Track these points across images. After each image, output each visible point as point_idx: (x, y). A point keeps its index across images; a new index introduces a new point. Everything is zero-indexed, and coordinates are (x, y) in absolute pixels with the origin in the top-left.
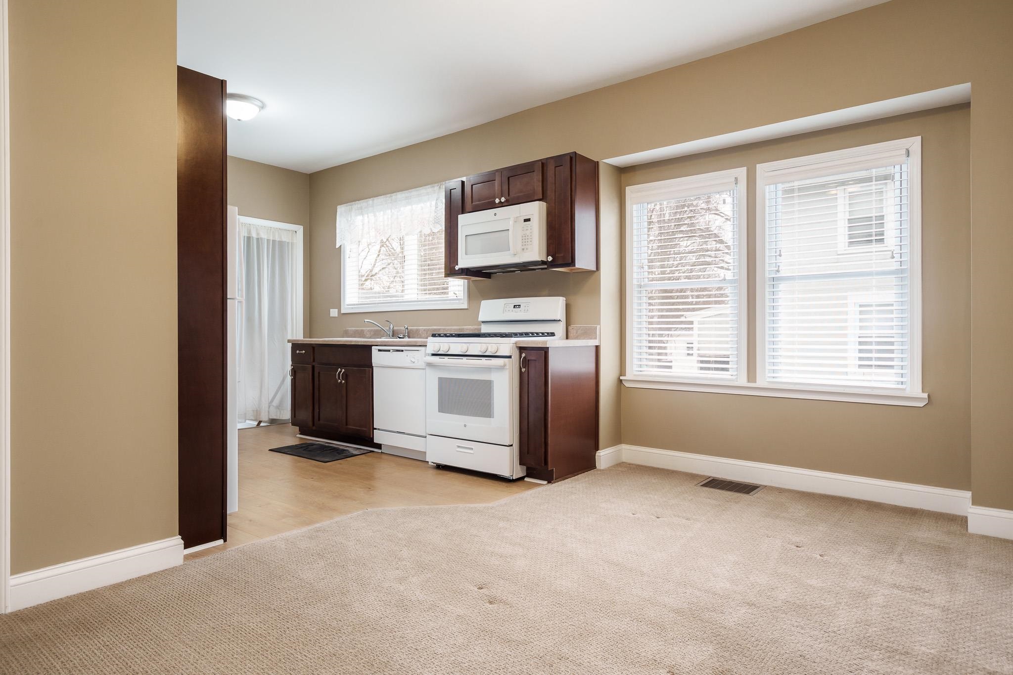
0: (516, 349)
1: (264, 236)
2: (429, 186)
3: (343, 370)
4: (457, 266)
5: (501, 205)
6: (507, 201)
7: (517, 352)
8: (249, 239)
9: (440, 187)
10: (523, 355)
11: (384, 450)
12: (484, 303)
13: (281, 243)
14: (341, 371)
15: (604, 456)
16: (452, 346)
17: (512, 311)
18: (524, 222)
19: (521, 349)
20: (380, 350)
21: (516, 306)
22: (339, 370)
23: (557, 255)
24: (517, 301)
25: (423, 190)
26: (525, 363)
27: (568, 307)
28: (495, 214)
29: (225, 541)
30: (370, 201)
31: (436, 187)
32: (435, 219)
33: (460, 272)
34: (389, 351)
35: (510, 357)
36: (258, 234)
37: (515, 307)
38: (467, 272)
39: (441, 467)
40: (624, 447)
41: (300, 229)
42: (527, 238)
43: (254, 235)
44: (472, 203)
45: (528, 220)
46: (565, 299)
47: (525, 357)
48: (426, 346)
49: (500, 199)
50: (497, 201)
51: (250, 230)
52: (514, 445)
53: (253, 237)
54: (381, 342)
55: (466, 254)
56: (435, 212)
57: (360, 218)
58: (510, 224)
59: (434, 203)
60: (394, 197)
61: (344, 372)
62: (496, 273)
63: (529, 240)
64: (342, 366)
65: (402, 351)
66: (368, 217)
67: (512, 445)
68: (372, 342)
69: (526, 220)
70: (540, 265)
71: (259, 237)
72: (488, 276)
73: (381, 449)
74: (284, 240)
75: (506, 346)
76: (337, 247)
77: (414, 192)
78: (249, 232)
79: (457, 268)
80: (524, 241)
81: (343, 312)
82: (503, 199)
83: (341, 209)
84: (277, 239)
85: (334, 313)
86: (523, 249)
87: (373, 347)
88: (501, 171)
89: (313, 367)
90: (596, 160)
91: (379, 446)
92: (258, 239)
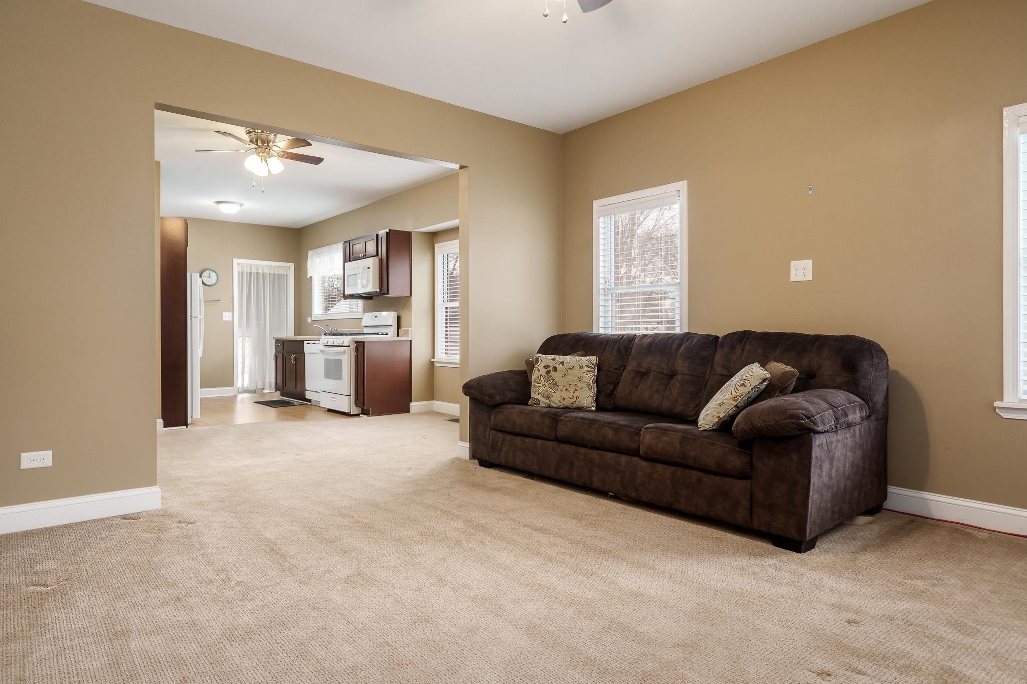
0: (353, 342)
1: (267, 271)
5: (362, 258)
7: (353, 344)
8: (257, 274)
9: (342, 243)
10: (356, 345)
11: (312, 403)
13: (279, 276)
14: (293, 356)
15: (414, 406)
17: (374, 320)
18: (367, 269)
20: (307, 343)
23: (381, 288)
24: (376, 314)
25: (338, 245)
26: (357, 349)
27: (399, 318)
28: (358, 264)
29: (187, 427)
30: (322, 249)
34: (309, 344)
35: (349, 346)
36: (263, 270)
37: (375, 317)
39: (330, 410)
40: (435, 402)
41: (292, 265)
42: (368, 278)
43: (260, 271)
44: (352, 256)
45: (369, 268)
46: (397, 312)
47: (357, 347)
48: (322, 340)
52: (352, 396)
55: (348, 286)
56: (339, 259)
57: (318, 259)
59: (341, 253)
64: (294, 353)
65: (315, 343)
67: (350, 395)
70: (374, 294)
73: (311, 402)
74: (281, 273)
75: (346, 340)
76: (308, 277)
78: (257, 269)
79: (346, 294)
80: (367, 280)
81: (312, 320)
82: (363, 255)
83: (310, 253)
84: (276, 273)
85: (309, 320)
86: (367, 285)
87: (305, 341)
88: (363, 238)
89: (283, 354)
90: (409, 231)
91: (310, 401)
92: (263, 273)
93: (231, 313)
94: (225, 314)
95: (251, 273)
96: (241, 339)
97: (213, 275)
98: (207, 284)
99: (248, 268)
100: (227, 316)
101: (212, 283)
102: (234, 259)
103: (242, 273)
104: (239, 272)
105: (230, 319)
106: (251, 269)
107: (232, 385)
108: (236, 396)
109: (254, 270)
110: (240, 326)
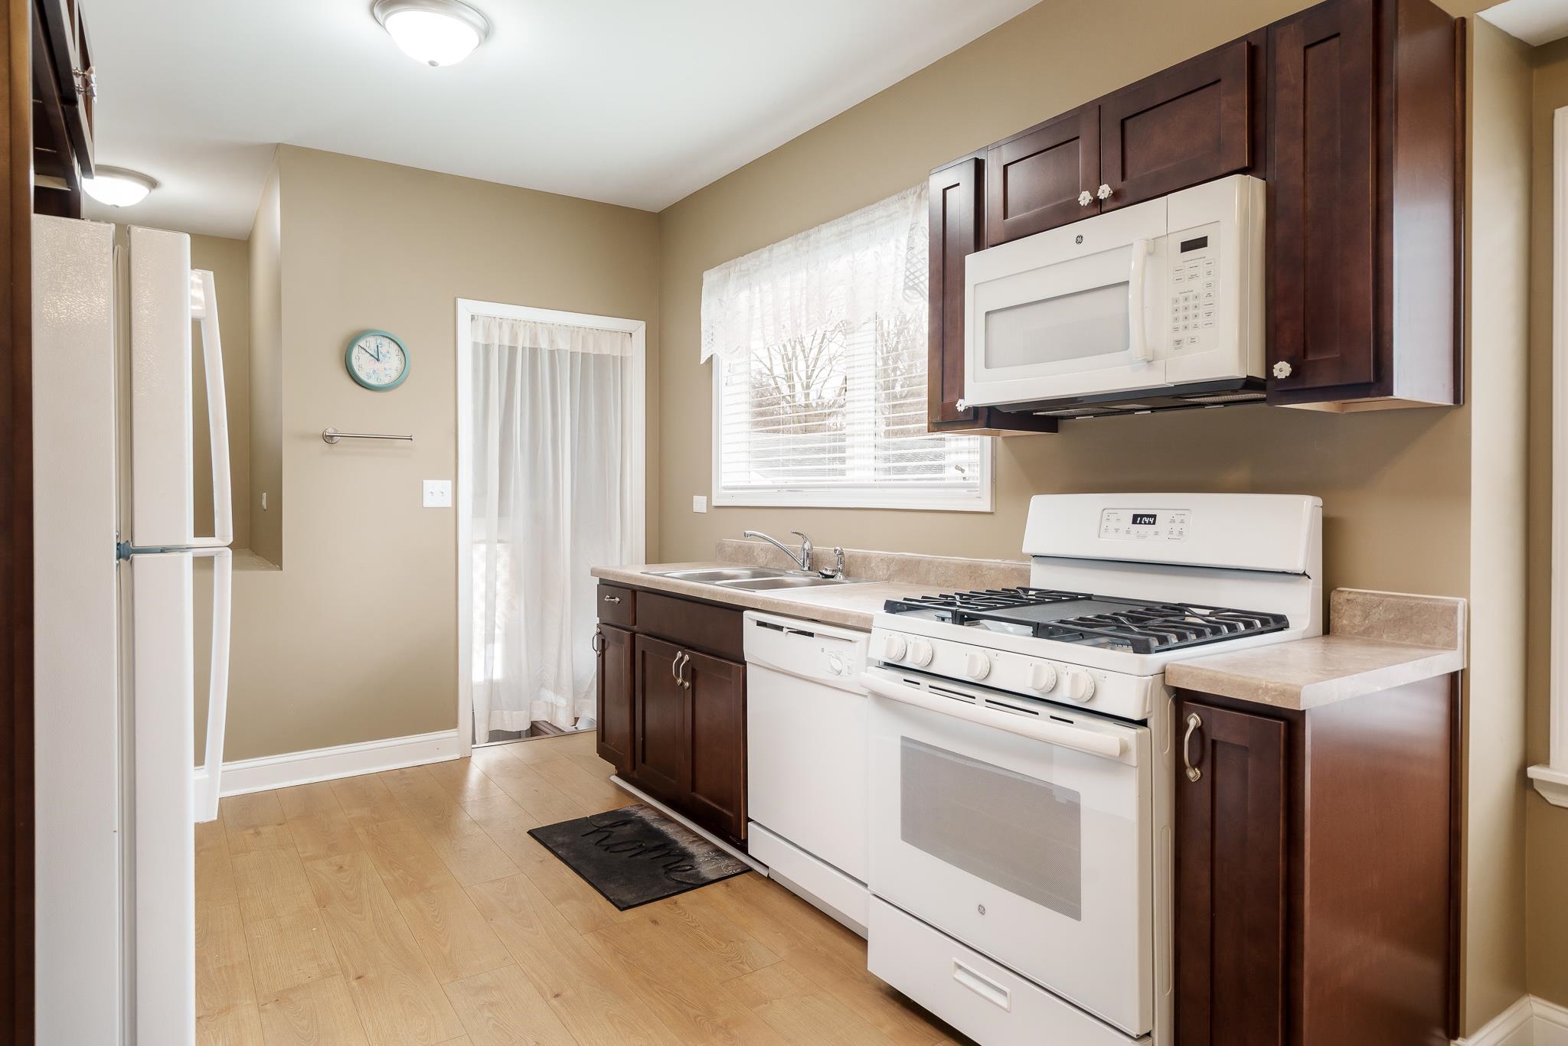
0: (1164, 694)
1: (563, 345)
2: (895, 197)
3: (687, 657)
4: (960, 401)
5: (1098, 207)
6: (1116, 195)
7: (1167, 704)
8: (534, 352)
9: (920, 196)
10: (1193, 721)
11: (774, 876)
12: (1040, 504)
13: (600, 359)
14: (682, 659)
16: (941, 648)
17: (1128, 532)
18: (1183, 250)
19: (1183, 699)
20: (760, 624)
21: (1142, 516)
22: (679, 654)
23: (1310, 358)
24: (1144, 502)
25: (878, 212)
26: (1199, 753)
27: (1331, 531)
28: (1079, 239)
30: (764, 254)
31: (910, 198)
32: (907, 277)
33: (971, 417)
34: (780, 628)
35: (1143, 723)
36: (552, 342)
37: (1137, 519)
38: (991, 418)
40: (1536, 1007)
41: (639, 328)
42: (1191, 303)
43: (544, 344)
44: (1005, 216)
45: (1201, 243)
46: (1319, 501)
47: (1199, 730)
48: (869, 631)
49: (1094, 192)
50: (1085, 198)
51: (536, 335)
52: (1156, 1035)
53: (541, 348)
54: (764, 602)
55: (987, 366)
56: (908, 261)
57: (744, 295)
58: (1133, 267)
59: (904, 240)
60: (812, 238)
61: (688, 661)
62: (1073, 417)
63: (1201, 312)
64: (687, 647)
65: (811, 635)
66: (761, 291)
67: (1149, 1034)
68: (744, 599)
69: (1187, 246)
70: (1235, 392)
71: (555, 348)
72: (1050, 425)
73: (767, 870)
74: (606, 351)
75: (1125, 680)
76: (703, 361)
77: (858, 219)
78: (534, 338)
79: (961, 405)
80: (1181, 314)
81: (715, 503)
82: (1104, 191)
83: (710, 277)
84: (591, 350)
85: (699, 504)
86: (1178, 342)
87: (745, 613)
88: (1098, 106)
89: (633, 640)
90: (1455, 14)
92: (552, 353)
93: (448, 484)
94: (428, 485)
95: (513, 350)
96: (483, 547)
97: (389, 349)
98: (372, 381)
99: (506, 329)
100: (436, 493)
101: (385, 381)
102: (462, 303)
103: (487, 348)
104: (475, 344)
105: (448, 502)
106: (514, 336)
107: (452, 723)
108: (466, 760)
109: (523, 342)
110: (478, 511)
